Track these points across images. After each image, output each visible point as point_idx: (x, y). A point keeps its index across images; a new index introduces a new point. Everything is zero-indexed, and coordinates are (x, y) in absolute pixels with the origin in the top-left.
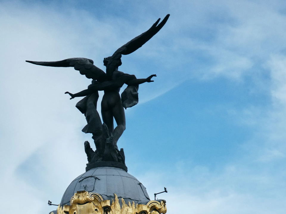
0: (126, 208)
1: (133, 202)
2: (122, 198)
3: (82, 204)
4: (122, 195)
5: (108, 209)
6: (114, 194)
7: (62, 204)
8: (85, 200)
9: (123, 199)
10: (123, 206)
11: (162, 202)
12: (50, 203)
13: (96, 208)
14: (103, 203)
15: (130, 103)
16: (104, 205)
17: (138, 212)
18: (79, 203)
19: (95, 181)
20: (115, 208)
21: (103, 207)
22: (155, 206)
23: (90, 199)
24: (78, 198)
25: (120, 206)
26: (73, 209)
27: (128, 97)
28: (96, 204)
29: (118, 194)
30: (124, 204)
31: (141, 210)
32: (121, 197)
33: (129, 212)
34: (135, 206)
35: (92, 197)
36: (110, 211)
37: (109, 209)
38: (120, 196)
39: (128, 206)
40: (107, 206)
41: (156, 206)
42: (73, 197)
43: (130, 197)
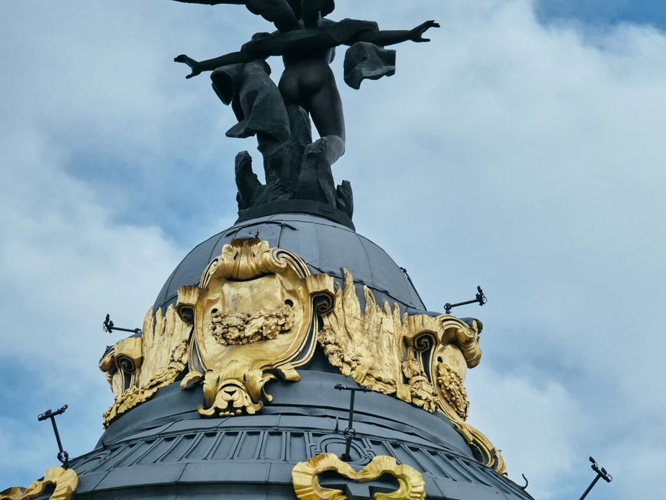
0: (377, 316)
1: (396, 303)
2: (365, 286)
3: (244, 277)
4: (366, 277)
5: (326, 302)
6: (342, 270)
7: (162, 302)
8: (257, 265)
9: (368, 289)
10: (367, 308)
11: (474, 324)
12: (109, 326)
13: (288, 297)
14: (314, 282)
15: (374, 69)
16: (314, 286)
17: (411, 336)
18: (235, 277)
19: (281, 231)
20: (346, 309)
21: (312, 295)
22: (457, 329)
23: (273, 261)
24: (235, 258)
25: (359, 305)
26: (209, 298)
27: (369, 56)
28: (290, 286)
29: (353, 272)
30: (372, 305)
31: (422, 329)
32: (362, 283)
33: (384, 327)
34: (401, 319)
35: (281, 259)
36: (330, 313)
37: (329, 302)
38: (359, 277)
39: (384, 311)
40: (326, 292)
41: (460, 331)
42: (217, 260)
43: (386, 289)
